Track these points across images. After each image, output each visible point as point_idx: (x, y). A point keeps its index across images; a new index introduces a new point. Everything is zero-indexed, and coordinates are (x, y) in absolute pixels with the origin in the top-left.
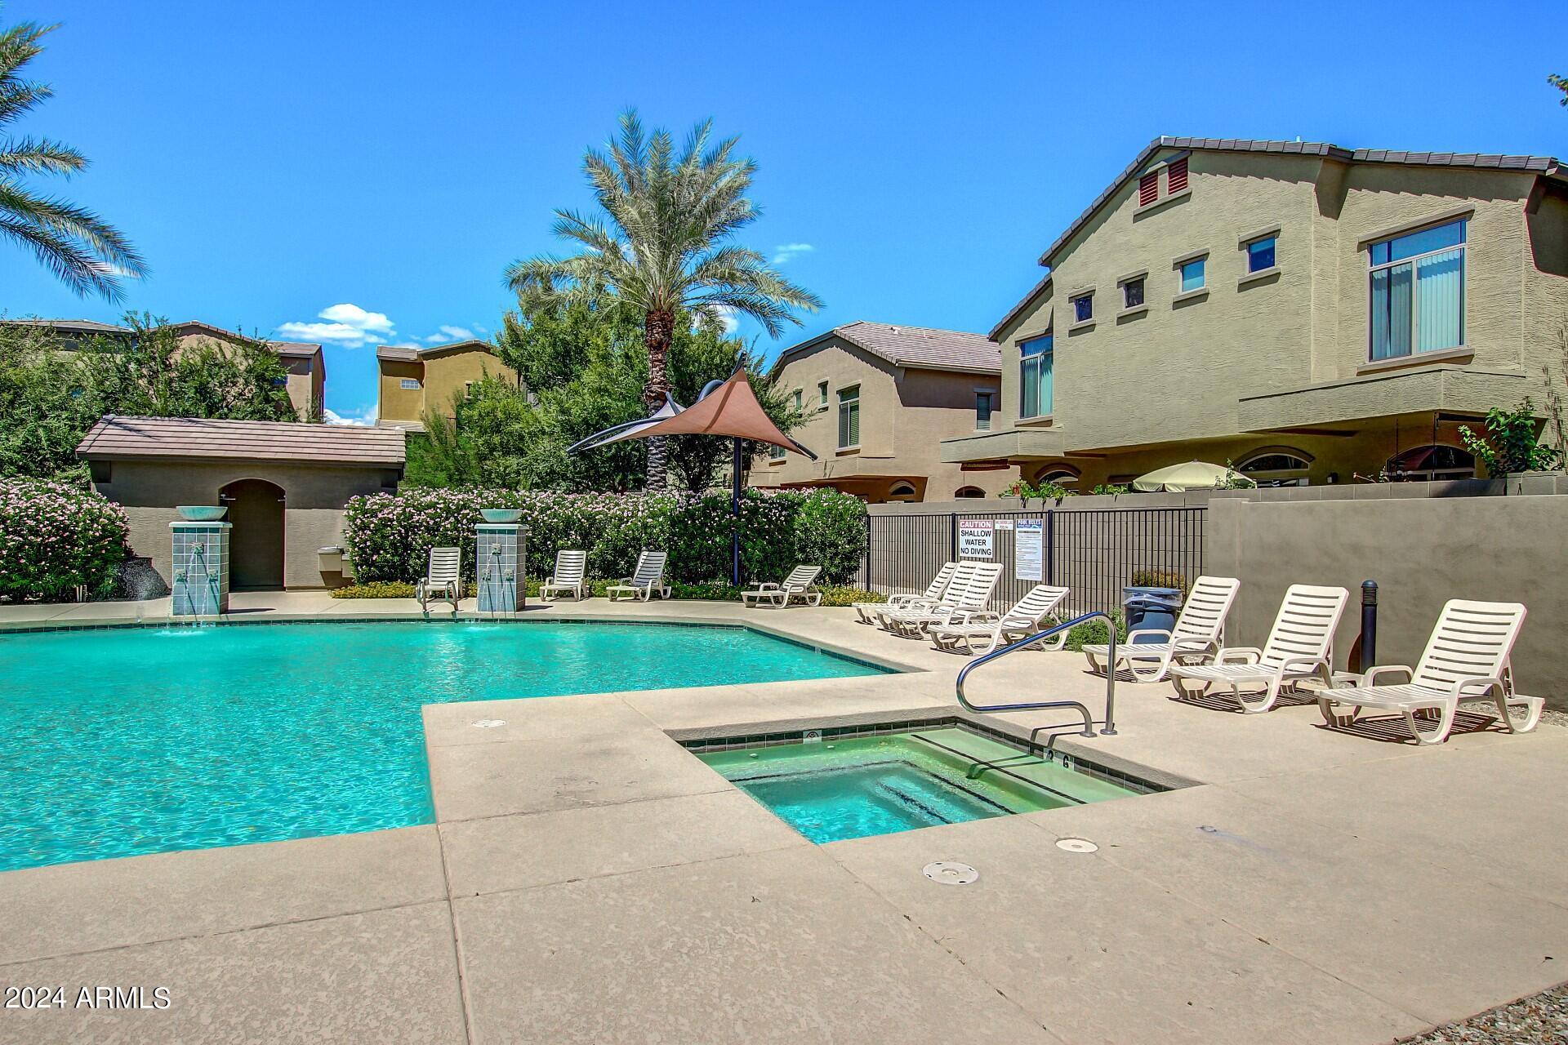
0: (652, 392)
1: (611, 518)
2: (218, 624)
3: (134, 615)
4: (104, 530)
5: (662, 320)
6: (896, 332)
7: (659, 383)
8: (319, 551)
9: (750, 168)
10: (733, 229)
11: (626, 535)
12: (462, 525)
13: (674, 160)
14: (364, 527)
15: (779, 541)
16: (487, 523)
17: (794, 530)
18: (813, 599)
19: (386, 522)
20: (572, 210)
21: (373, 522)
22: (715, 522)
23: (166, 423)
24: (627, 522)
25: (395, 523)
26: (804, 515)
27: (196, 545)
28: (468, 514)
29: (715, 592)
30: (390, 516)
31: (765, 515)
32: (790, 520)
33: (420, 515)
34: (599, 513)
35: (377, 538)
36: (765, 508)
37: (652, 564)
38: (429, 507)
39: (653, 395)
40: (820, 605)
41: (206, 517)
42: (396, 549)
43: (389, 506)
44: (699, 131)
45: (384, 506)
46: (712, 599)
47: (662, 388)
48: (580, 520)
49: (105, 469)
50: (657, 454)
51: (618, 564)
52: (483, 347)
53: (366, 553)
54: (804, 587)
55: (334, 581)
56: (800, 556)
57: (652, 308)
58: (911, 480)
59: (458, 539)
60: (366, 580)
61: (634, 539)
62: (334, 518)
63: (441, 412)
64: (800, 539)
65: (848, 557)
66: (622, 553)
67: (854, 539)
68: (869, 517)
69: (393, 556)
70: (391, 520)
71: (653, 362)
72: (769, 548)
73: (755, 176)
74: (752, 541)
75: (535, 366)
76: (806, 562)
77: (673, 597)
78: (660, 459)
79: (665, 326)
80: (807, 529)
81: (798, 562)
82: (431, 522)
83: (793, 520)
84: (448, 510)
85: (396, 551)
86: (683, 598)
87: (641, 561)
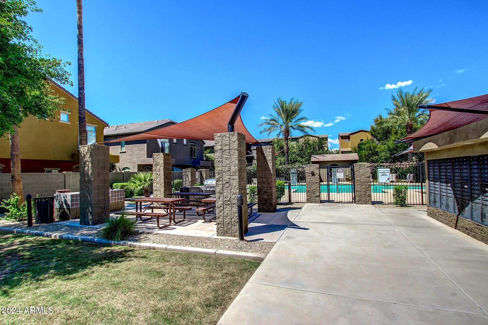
1: (401, 168)
5: (410, 127)
8: (345, 175)
11: (404, 171)
24: (404, 168)
34: (398, 167)
37: (410, 176)
55: (348, 180)
57: (407, 125)
61: (406, 172)
62: (347, 169)
63: (355, 146)
66: (403, 174)
87: (408, 176)
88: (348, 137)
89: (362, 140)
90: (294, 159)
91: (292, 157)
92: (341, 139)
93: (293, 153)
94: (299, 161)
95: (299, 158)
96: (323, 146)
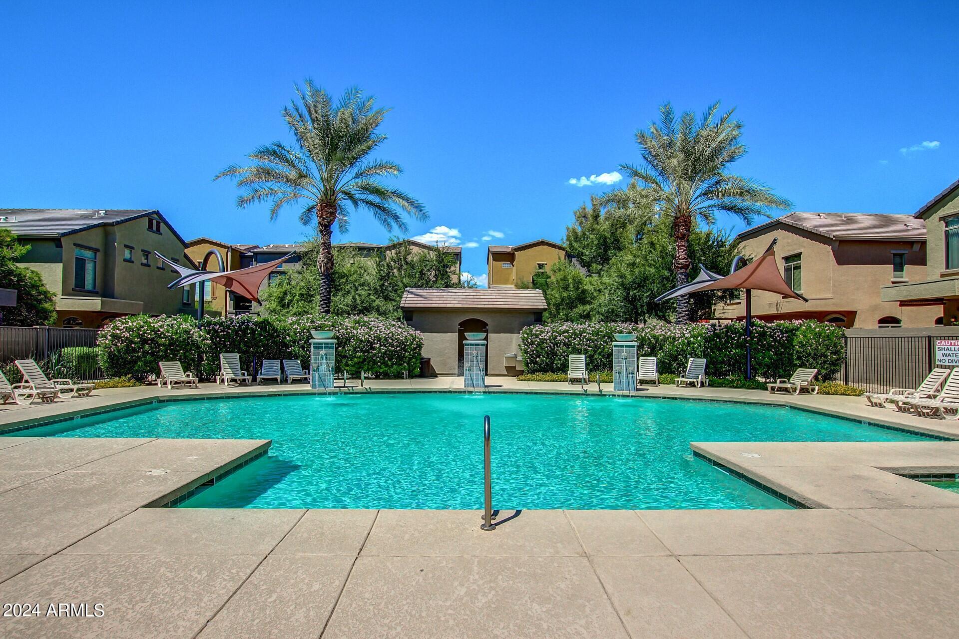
0: (679, 264)
1: (668, 338)
2: (484, 392)
3: (448, 387)
4: (417, 344)
5: (685, 222)
6: (822, 217)
7: (683, 259)
8: (506, 356)
9: (739, 126)
10: (729, 163)
11: (678, 348)
12: (583, 342)
13: (695, 129)
14: (532, 343)
15: (782, 353)
16: (617, 341)
17: (794, 346)
18: (813, 390)
19: (543, 341)
20: (629, 163)
21: (536, 341)
22: (735, 340)
23: (431, 291)
24: (678, 340)
25: (548, 341)
26: (801, 336)
27: (475, 353)
28: (586, 336)
29: (738, 384)
30: (546, 337)
31: (771, 336)
32: (790, 341)
33: (560, 336)
34: (660, 335)
35: (539, 349)
36: (771, 332)
37: (696, 365)
38: (564, 332)
39: (680, 266)
40: (817, 393)
41: (478, 338)
42: (548, 355)
43: (545, 331)
44: (710, 111)
45: (542, 332)
46: (736, 387)
47: (685, 262)
48: (649, 339)
49: (410, 315)
50: (682, 300)
51: (672, 365)
52: (546, 243)
53: (533, 357)
54: (808, 381)
55: (512, 371)
56: (797, 362)
57: (679, 215)
58: (843, 313)
59: (581, 350)
60: (533, 372)
61: (682, 350)
62: (512, 339)
63: (525, 280)
64: (798, 352)
65: (834, 363)
66: (675, 359)
67: (838, 351)
68: (846, 337)
69: (546, 359)
70: (546, 340)
71: (679, 247)
72: (775, 357)
73: (742, 130)
74: (762, 352)
75: (587, 252)
76: (803, 365)
77: (709, 385)
78: (684, 303)
79: (687, 225)
80: (803, 345)
81: (795, 365)
82: (567, 340)
83: (793, 339)
84: (575, 333)
85: (548, 356)
86: (716, 387)
87: (689, 364)
88: (509, 257)
89: (541, 266)
90: (362, 302)
91: (357, 297)
92: (494, 260)
93: (362, 285)
94: (378, 310)
95: (377, 301)
96: (448, 270)
